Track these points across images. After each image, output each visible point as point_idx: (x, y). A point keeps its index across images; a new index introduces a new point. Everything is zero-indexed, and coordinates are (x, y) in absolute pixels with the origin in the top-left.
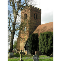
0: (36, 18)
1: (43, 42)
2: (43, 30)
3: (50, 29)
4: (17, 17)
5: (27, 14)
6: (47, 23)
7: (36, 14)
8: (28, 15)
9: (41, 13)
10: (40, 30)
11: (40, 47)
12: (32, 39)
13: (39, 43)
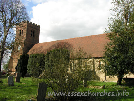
0: (33, 35)
1: (31, 64)
2: (38, 50)
3: (45, 50)
4: (7, 35)
5: (22, 30)
6: (44, 43)
7: (33, 31)
8: (24, 31)
9: (40, 30)
10: (36, 50)
11: (28, 69)
12: (22, 60)
13: (28, 65)
